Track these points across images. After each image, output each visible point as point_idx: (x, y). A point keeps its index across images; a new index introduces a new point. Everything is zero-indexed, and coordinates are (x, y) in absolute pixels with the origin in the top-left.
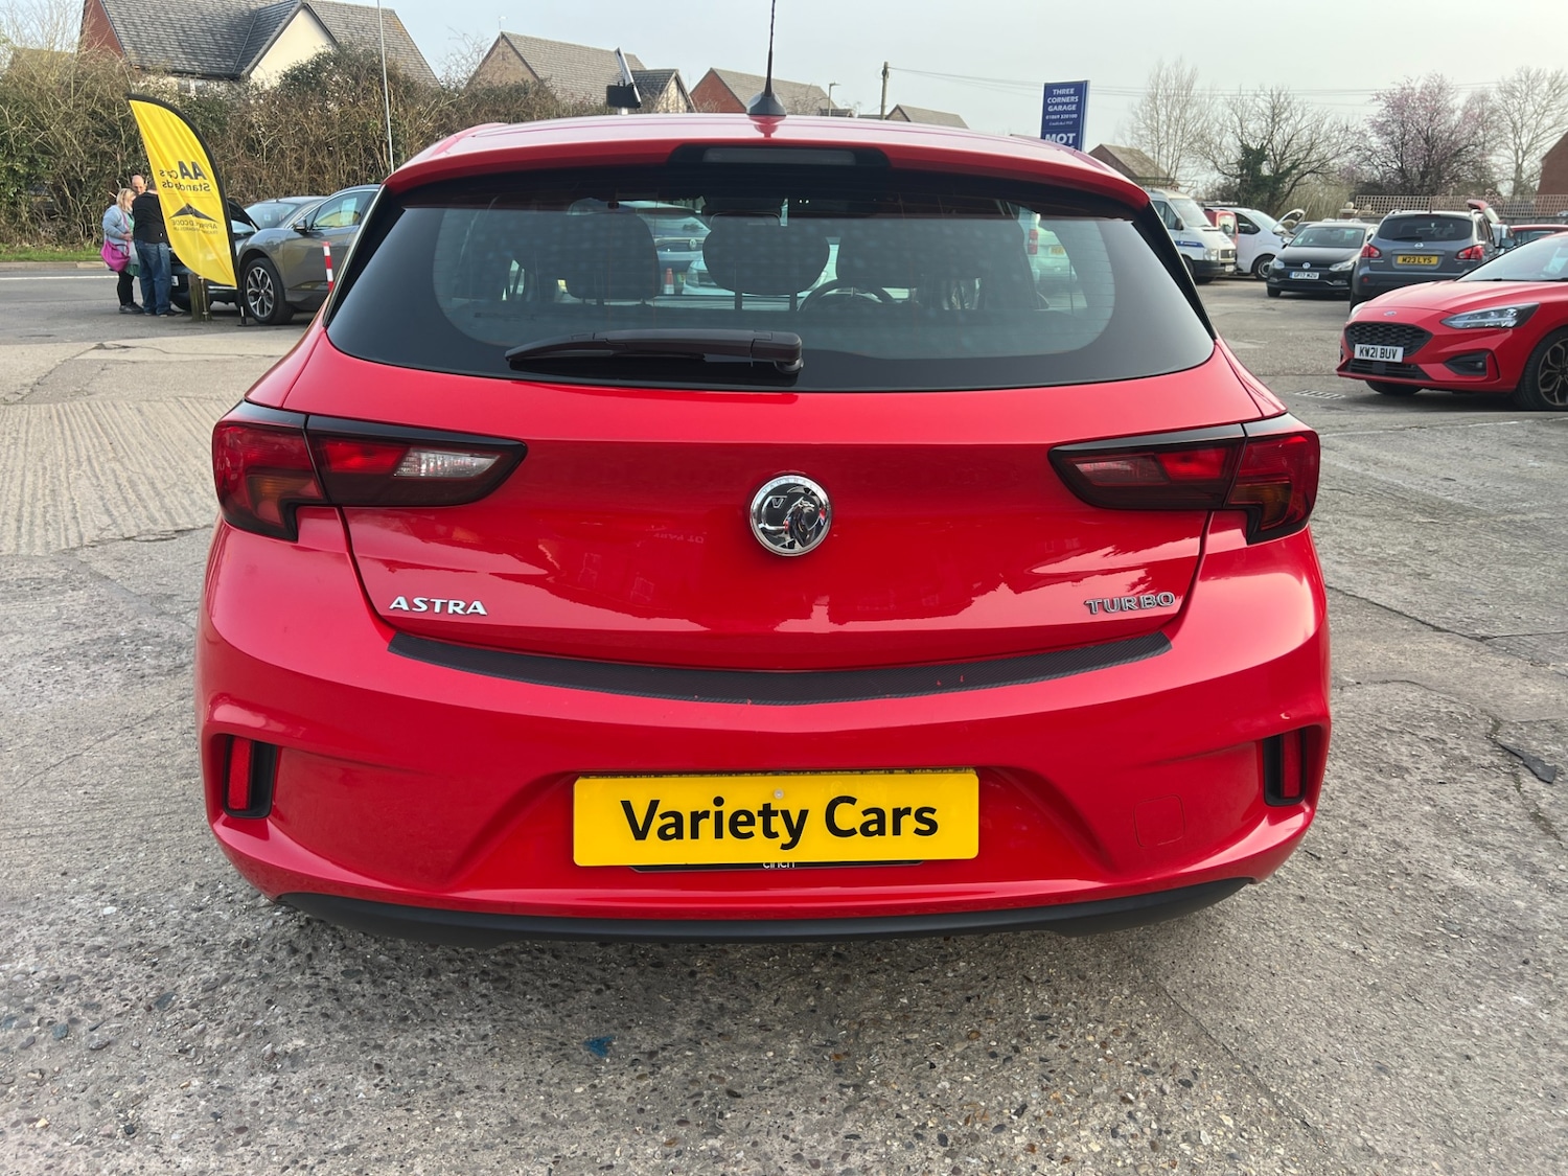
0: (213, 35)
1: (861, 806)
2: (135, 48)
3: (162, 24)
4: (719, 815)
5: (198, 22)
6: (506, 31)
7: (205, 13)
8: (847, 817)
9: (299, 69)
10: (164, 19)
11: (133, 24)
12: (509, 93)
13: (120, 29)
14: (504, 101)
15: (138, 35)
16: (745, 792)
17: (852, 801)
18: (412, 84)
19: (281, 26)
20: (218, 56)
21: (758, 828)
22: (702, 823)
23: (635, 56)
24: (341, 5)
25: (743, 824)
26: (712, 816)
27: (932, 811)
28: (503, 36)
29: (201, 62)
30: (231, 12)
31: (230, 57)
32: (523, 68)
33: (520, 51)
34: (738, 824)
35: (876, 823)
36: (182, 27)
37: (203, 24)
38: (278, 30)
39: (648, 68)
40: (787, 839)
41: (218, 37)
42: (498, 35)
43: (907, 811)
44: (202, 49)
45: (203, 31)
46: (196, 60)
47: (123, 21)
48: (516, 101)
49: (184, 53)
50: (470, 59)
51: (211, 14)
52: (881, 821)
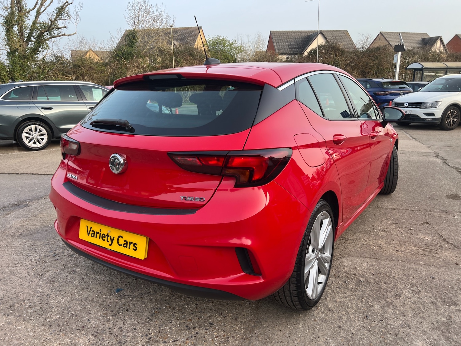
0: (297, 43)
1: (124, 239)
2: (278, 49)
3: (285, 42)
4: (100, 233)
5: (294, 40)
6: (381, 31)
7: (296, 38)
8: (121, 241)
9: (313, 50)
10: (286, 41)
11: (279, 43)
12: (374, 50)
13: (275, 44)
14: (372, 52)
15: (279, 46)
16: (106, 230)
17: (122, 237)
18: (344, 51)
19: (314, 39)
20: (297, 49)
21: (106, 239)
22: (98, 234)
23: (426, 34)
24: (332, 31)
25: (104, 237)
26: (99, 233)
27: (137, 244)
28: (381, 33)
29: (293, 51)
30: (303, 37)
31: (300, 49)
32: (386, 42)
33: (385, 37)
34: (103, 237)
35: (126, 245)
36: (290, 42)
37: (295, 41)
38: (313, 40)
39: (430, 37)
40: (110, 244)
41: (298, 44)
42: (379, 32)
43: (132, 243)
44: (294, 47)
45: (295, 43)
46: (292, 50)
47: (276, 42)
48: (376, 52)
49: (289, 49)
50: (364, 42)
51: (298, 38)
52: (127, 244)
